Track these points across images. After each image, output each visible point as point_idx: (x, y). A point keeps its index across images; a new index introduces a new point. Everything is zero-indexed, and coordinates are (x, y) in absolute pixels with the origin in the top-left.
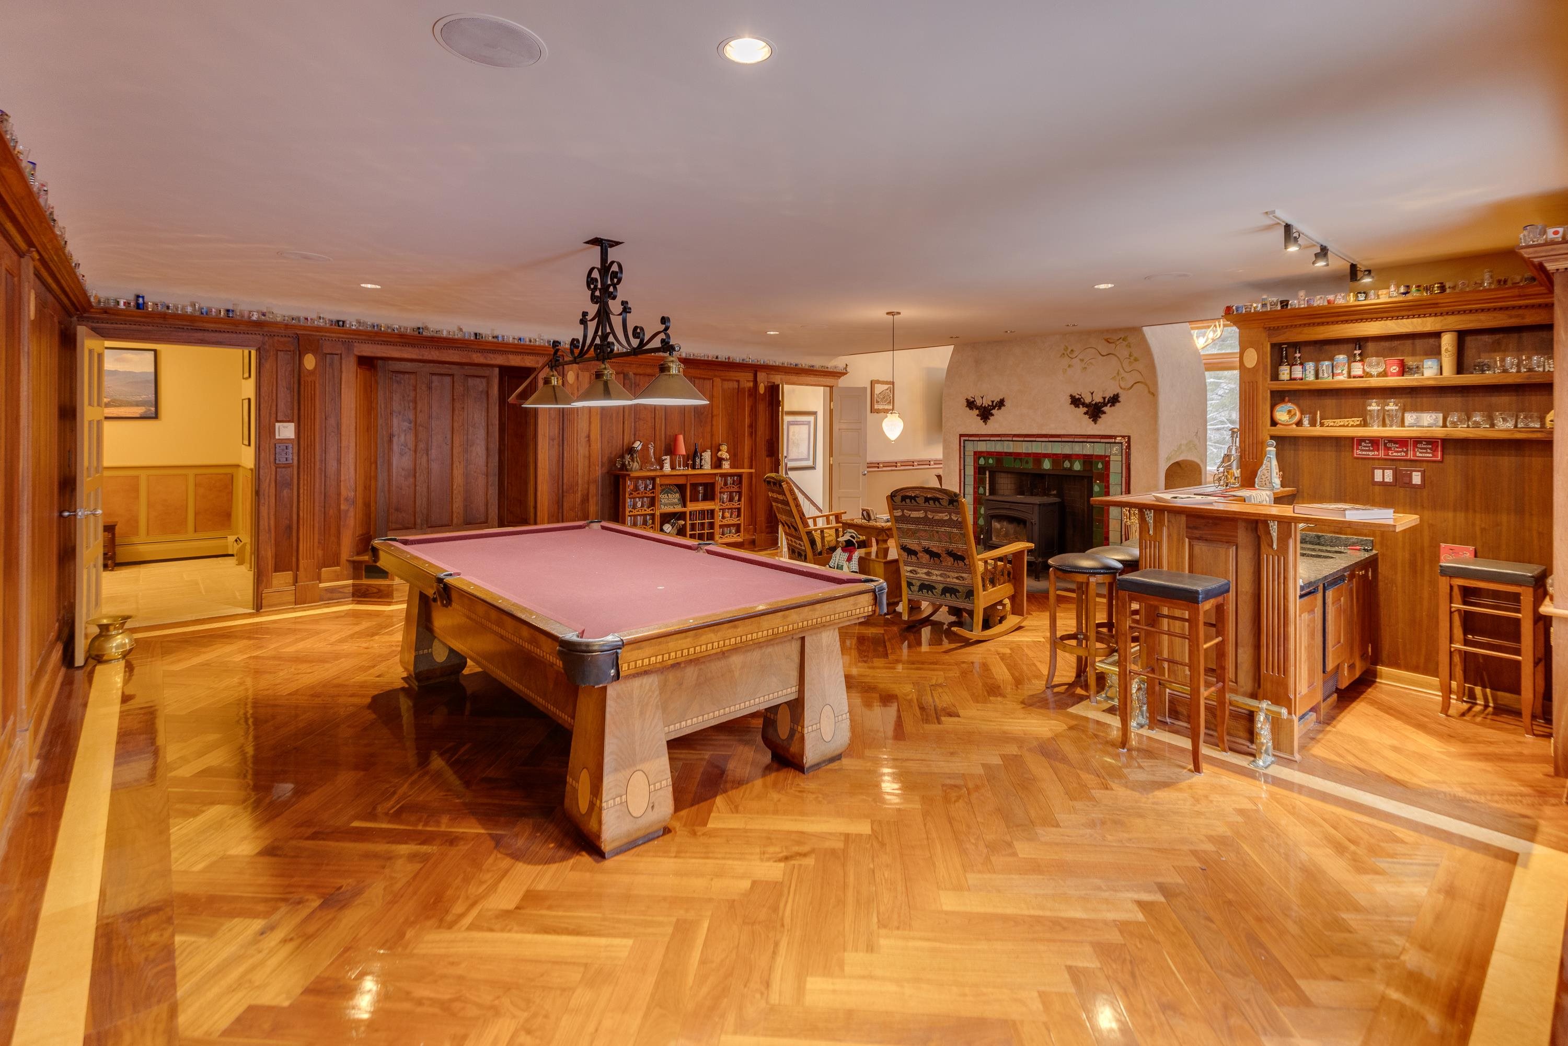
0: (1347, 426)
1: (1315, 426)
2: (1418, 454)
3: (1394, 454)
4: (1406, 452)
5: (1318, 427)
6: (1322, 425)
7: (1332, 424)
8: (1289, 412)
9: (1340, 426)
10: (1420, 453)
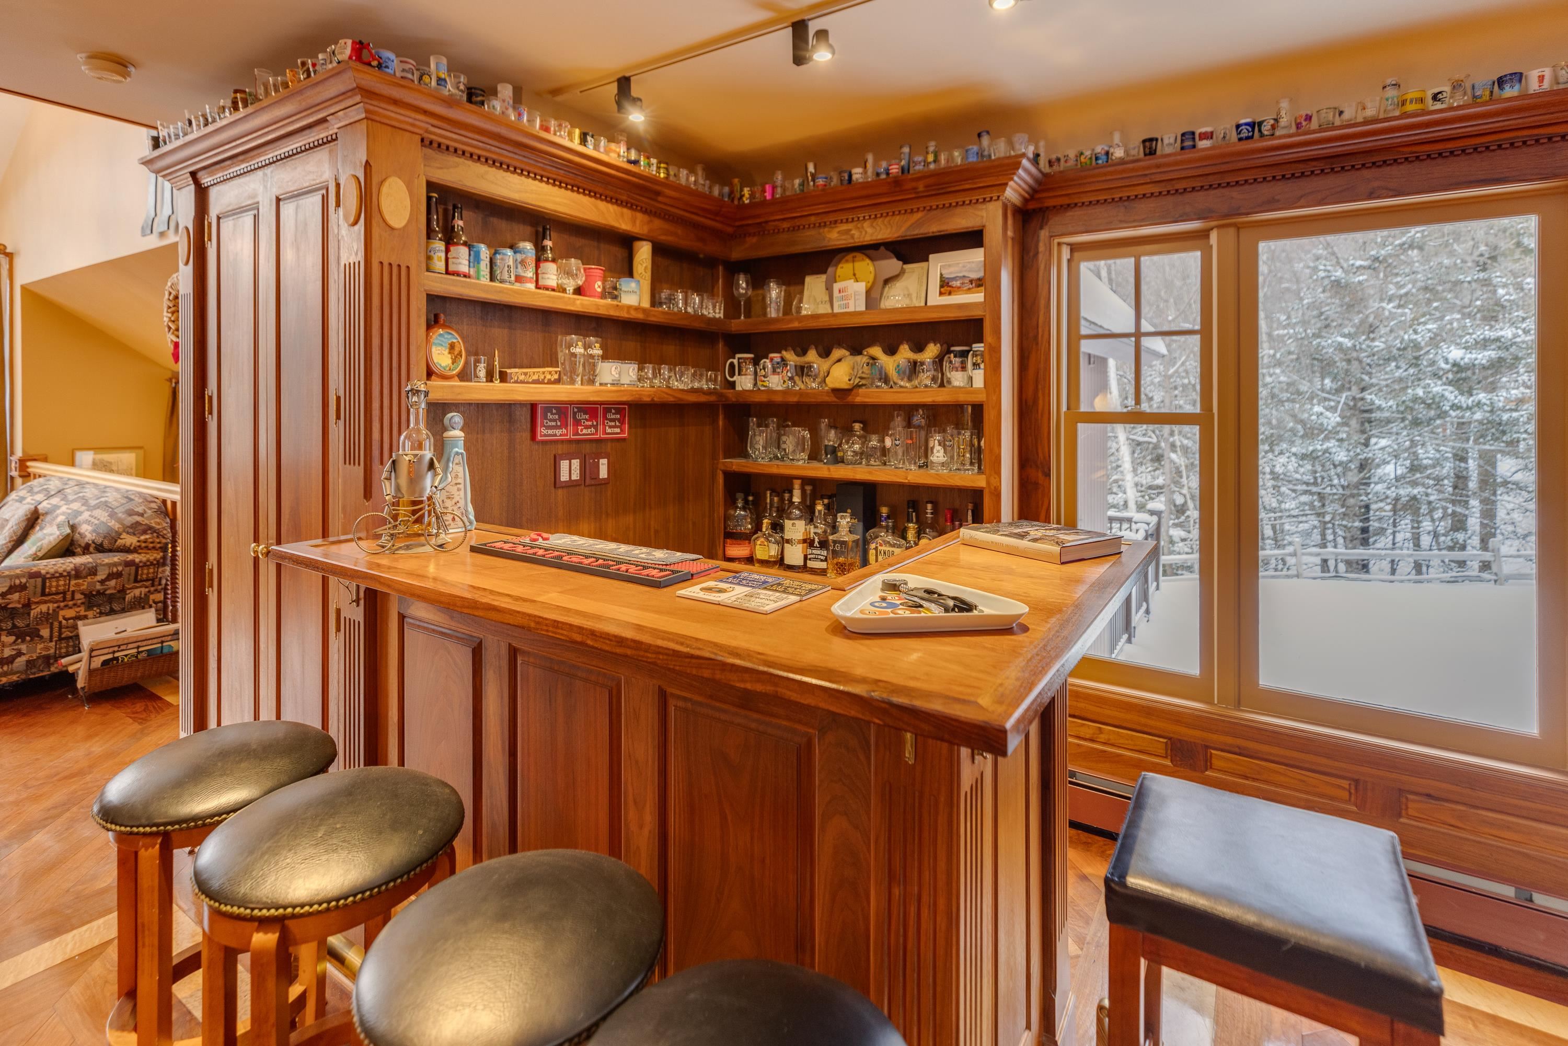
0: (542, 382)
1: (491, 381)
2: (609, 430)
3: (585, 431)
4: (596, 427)
5: (497, 383)
6: (503, 378)
7: (522, 378)
8: (452, 347)
9: (534, 382)
10: (610, 427)
